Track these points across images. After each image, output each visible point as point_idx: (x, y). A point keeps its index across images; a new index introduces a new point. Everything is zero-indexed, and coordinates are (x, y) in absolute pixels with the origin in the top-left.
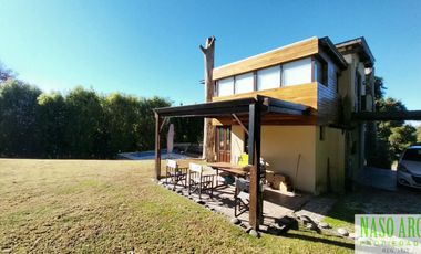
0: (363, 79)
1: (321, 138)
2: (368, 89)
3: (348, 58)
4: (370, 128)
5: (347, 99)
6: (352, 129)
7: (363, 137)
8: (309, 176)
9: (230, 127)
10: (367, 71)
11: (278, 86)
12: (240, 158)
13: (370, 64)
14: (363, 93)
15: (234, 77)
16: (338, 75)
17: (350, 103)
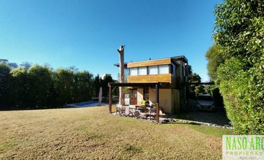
0: (184, 68)
2: (186, 72)
3: (179, 62)
4: (187, 88)
5: (179, 78)
6: (182, 89)
7: (185, 91)
8: (169, 106)
9: (136, 89)
10: (186, 64)
11: (157, 73)
13: (186, 62)
14: (184, 75)
15: (138, 68)
16: (176, 68)
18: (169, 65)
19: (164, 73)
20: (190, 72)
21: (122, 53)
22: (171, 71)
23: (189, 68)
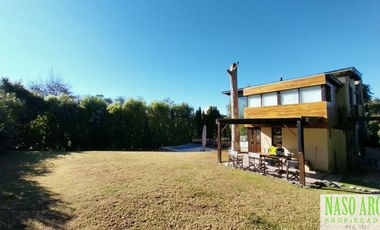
0: (354, 90)
1: (330, 136)
2: (358, 97)
3: (342, 80)
4: (362, 126)
6: (350, 129)
7: (357, 134)
9: (259, 128)
10: (357, 83)
11: (297, 102)
12: (269, 150)
13: (358, 78)
14: (355, 103)
15: (262, 95)
16: (336, 91)
17: (346, 110)
18: (322, 86)
19: (313, 101)
20: (367, 98)
21: (234, 74)
22: (327, 97)
23: (366, 89)
